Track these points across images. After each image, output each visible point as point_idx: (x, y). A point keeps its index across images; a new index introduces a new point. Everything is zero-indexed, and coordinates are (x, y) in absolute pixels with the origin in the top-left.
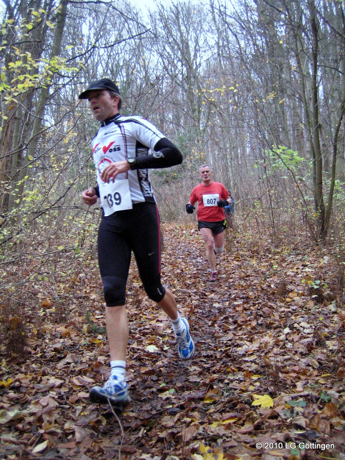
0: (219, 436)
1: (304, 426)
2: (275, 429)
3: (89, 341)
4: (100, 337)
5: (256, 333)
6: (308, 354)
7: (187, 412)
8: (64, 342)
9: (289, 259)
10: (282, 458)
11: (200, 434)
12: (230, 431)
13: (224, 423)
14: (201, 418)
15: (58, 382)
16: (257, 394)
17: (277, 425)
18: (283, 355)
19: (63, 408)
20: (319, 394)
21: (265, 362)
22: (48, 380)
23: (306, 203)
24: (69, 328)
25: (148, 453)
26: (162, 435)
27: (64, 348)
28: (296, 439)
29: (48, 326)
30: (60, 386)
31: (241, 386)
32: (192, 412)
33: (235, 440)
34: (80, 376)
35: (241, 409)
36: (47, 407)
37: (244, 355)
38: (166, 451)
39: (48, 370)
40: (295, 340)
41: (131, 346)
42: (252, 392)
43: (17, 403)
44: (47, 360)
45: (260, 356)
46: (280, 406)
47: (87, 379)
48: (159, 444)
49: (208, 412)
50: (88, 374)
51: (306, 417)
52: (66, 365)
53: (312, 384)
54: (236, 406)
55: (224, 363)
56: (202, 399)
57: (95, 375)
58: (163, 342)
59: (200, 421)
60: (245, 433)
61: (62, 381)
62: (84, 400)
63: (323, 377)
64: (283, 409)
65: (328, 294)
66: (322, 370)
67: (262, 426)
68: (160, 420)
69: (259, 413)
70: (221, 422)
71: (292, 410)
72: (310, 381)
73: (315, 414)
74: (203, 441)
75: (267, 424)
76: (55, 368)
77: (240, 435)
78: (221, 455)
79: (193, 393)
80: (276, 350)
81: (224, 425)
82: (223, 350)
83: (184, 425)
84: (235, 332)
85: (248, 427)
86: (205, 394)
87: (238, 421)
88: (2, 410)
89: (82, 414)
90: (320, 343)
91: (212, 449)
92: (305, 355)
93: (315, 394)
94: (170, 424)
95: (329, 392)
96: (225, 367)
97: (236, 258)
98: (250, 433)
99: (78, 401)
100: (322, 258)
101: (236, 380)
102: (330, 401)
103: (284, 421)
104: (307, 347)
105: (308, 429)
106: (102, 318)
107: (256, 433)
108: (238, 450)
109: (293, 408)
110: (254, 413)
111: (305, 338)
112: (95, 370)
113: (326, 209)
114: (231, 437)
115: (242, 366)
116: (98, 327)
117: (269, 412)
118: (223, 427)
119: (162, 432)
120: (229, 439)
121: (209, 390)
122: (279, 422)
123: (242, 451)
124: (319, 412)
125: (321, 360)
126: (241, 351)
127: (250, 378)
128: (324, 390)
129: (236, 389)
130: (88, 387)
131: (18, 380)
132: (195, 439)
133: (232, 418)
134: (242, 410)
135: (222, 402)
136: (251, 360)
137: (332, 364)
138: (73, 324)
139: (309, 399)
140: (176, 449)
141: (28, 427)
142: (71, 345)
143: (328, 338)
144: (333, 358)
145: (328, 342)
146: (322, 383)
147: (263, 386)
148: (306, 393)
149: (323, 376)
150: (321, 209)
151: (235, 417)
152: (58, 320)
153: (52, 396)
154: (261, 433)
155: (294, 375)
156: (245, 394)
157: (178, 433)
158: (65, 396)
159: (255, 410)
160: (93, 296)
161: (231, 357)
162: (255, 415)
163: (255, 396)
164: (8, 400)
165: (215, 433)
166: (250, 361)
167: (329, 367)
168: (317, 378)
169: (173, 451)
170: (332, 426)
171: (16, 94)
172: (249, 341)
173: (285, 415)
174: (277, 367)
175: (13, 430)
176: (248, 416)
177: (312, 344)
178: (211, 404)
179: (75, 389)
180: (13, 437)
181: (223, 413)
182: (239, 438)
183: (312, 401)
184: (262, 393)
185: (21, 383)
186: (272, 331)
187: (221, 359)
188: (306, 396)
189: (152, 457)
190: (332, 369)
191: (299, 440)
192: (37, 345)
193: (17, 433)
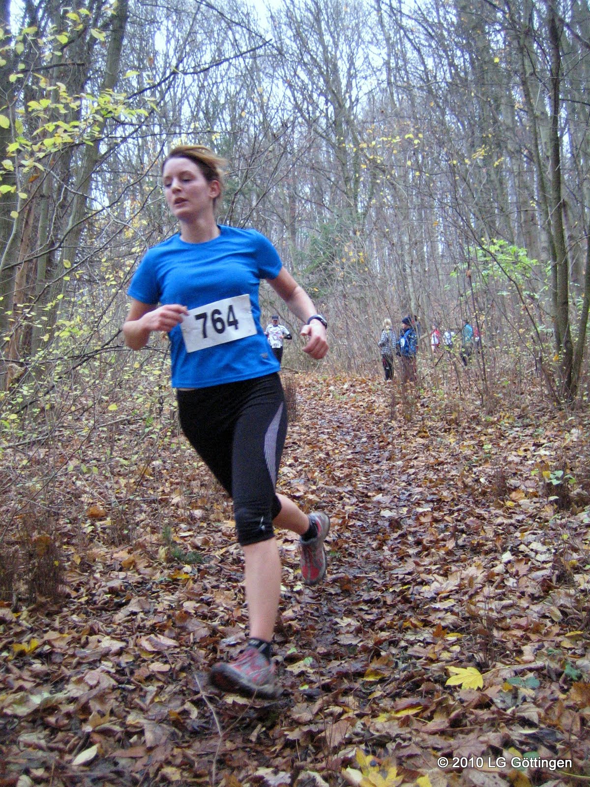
0: (389, 738)
1: (536, 721)
2: (485, 726)
3: (169, 576)
4: (187, 568)
5: (454, 561)
6: (544, 598)
7: (336, 697)
8: (125, 578)
9: (512, 434)
10: (497, 775)
11: (357, 734)
12: (409, 730)
13: (399, 715)
14: (358, 707)
15: (117, 645)
16: (455, 665)
17: (489, 719)
18: (501, 599)
19: (124, 689)
20: (563, 666)
21: (470, 611)
22: (99, 641)
23: (540, 338)
24: (135, 553)
25: (268, 767)
26: (293, 735)
27: (126, 587)
28: (522, 743)
29: (99, 550)
30: (120, 653)
31: (429, 652)
32: (343, 696)
33: (417, 744)
34: (152, 636)
35: (428, 692)
36: (98, 688)
37: (433, 599)
38: (299, 763)
39: (100, 625)
40: (521, 573)
41: (240, 584)
42: (447, 662)
43: (46, 681)
44: (97, 609)
45: (460, 601)
46: (494, 687)
47: (166, 641)
48: (287, 752)
49: (371, 697)
50: (167, 632)
51: (539, 706)
52: (129, 616)
53: (551, 649)
54: (420, 686)
55: (398, 612)
56: (360, 674)
57: (179, 634)
58: (295, 577)
59: (356, 712)
60: (434, 733)
61: (123, 644)
62: (160, 676)
63: (569, 637)
64: (500, 691)
65: (578, 494)
66: (568, 624)
67: (464, 721)
68: (289, 710)
69: (458, 698)
70: (393, 714)
71: (515, 694)
72: (546, 644)
73: (556, 700)
74: (363, 746)
75: (473, 717)
76: (111, 622)
77: (426, 736)
78: (393, 770)
79: (346, 665)
80: (488, 590)
81: (398, 719)
82: (397, 590)
83: (330, 719)
84: (418, 560)
85: (440, 722)
86: (367, 665)
87: (423, 711)
88: (22, 694)
89: (157, 700)
90: (564, 579)
91: (377, 760)
92: (538, 598)
93: (554, 665)
94: (307, 716)
95: (580, 662)
96: (401, 618)
97: (419, 432)
98: (442, 733)
99: (150, 678)
100: (569, 431)
101: (419, 641)
102: (580, 677)
103: (501, 712)
104: (542, 586)
105: (542, 726)
106: (191, 536)
107: (453, 732)
108: (421, 761)
109: (516, 689)
110: (450, 698)
111: (538, 569)
112: (178, 624)
113: (575, 348)
114: (410, 739)
115: (430, 618)
116: (184, 552)
117: (475, 697)
118: (396, 722)
119: (292, 730)
120: (406, 744)
121: (372, 658)
122: (493, 713)
123: (430, 764)
124: (562, 696)
125: (566, 607)
126: (427, 591)
127: (442, 638)
128: (570, 660)
129: (419, 658)
130: (166, 653)
131: (48, 642)
132: (349, 742)
133: (412, 706)
134: (430, 692)
135: (396, 679)
136: (446, 607)
137: (584, 614)
138: (142, 546)
139: (544, 675)
140: (316, 760)
141: (66, 722)
142: (138, 583)
143: (577, 570)
144: (586, 604)
145: (577, 577)
146: (568, 647)
147: (466, 652)
148: (539, 663)
149: (569, 634)
150: (566, 348)
151: (418, 704)
152: (117, 540)
153: (106, 669)
154: (462, 732)
155: (519, 633)
156: (435, 666)
157: (320, 731)
158: (127, 671)
159: (451, 694)
160: (176, 499)
161: (411, 602)
162: (451, 702)
163: (452, 669)
164: (31, 676)
165: (384, 733)
166: (444, 609)
167: (580, 620)
168: (559, 639)
169: (312, 762)
170: (583, 721)
171: (41, 155)
172: (441, 575)
173: (503, 702)
174: (489, 619)
175: (40, 728)
176: (439, 703)
177: (551, 580)
178: (376, 683)
179: (144, 656)
180: (39, 738)
181: (397, 699)
182: (423, 740)
183: (550, 677)
184: (464, 664)
185: (53, 646)
186: (482, 557)
187: (393, 606)
188: (539, 670)
189: (276, 773)
190: (585, 622)
191: (527, 744)
192: (81, 583)
193: (47, 732)
